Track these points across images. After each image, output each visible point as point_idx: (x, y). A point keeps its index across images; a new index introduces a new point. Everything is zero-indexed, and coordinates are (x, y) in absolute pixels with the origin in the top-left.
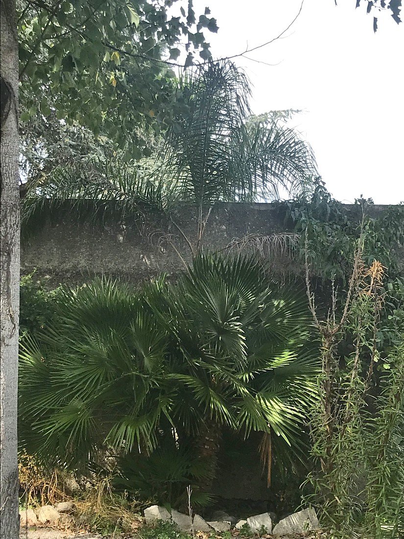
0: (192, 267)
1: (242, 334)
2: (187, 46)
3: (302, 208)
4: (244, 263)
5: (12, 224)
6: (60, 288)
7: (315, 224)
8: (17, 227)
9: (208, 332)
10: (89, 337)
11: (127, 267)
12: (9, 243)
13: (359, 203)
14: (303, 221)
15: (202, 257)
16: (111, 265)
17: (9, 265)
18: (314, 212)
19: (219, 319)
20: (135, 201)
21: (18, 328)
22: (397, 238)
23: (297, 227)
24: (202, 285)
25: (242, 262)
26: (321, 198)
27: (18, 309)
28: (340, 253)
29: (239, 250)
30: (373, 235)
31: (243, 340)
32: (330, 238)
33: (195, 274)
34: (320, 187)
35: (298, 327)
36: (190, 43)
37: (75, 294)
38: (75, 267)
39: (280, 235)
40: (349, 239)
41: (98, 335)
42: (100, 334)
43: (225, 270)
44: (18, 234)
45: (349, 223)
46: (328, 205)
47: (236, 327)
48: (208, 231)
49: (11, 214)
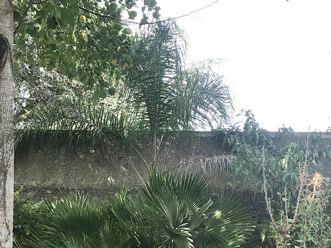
0: (149, 183)
1: (190, 237)
2: (143, 9)
3: (236, 135)
4: (191, 180)
5: (8, 149)
6: (42, 202)
7: (247, 148)
8: (12, 152)
9: (163, 236)
10: (66, 241)
11: (96, 184)
12: (6, 165)
13: (281, 131)
14: (238, 146)
15: (157, 175)
16: (83, 183)
17: (5, 183)
18: (246, 138)
19: (171, 225)
20: (103, 131)
21: (12, 233)
22: (313, 159)
23: (233, 150)
24: (157, 198)
25: (189, 179)
26: (251, 127)
27: (12, 219)
28: (268, 171)
29: (186, 169)
30: (295, 156)
31: (191, 243)
32: (260, 159)
33: (151, 189)
34: (250, 118)
35: (235, 231)
36: (145, 7)
37: (54, 207)
38: (54, 185)
39: (219, 156)
40: (275, 159)
41: (73, 240)
42: (75, 239)
43: (176, 185)
44: (12, 158)
45: (274, 147)
46: (257, 133)
47: (185, 232)
48: (161, 154)
49: (7, 142)
